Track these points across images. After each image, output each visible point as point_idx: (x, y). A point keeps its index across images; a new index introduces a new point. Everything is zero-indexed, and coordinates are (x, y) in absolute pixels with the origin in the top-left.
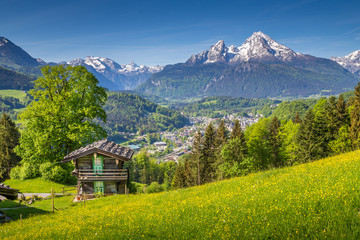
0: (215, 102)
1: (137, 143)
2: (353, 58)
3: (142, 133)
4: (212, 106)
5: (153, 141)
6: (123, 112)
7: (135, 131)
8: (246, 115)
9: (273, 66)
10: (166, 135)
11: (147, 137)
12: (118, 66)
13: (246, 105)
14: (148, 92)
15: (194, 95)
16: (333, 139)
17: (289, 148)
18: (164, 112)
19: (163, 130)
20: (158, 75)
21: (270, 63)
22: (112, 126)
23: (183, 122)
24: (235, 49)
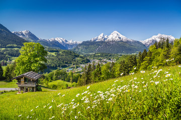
0: (99, 54)
1: (71, 68)
2: (147, 41)
3: (74, 65)
4: (99, 56)
5: (77, 67)
6: (67, 57)
7: (71, 64)
8: (110, 59)
9: (120, 43)
10: (82, 65)
11: (75, 66)
12: (66, 41)
13: (110, 56)
14: (76, 50)
15: (92, 52)
16: (131, 70)
17: (117, 73)
18: (81, 57)
19: (81, 64)
20: (80, 45)
21: (119, 41)
22: (63, 62)
23: (88, 61)
24: (107, 37)
